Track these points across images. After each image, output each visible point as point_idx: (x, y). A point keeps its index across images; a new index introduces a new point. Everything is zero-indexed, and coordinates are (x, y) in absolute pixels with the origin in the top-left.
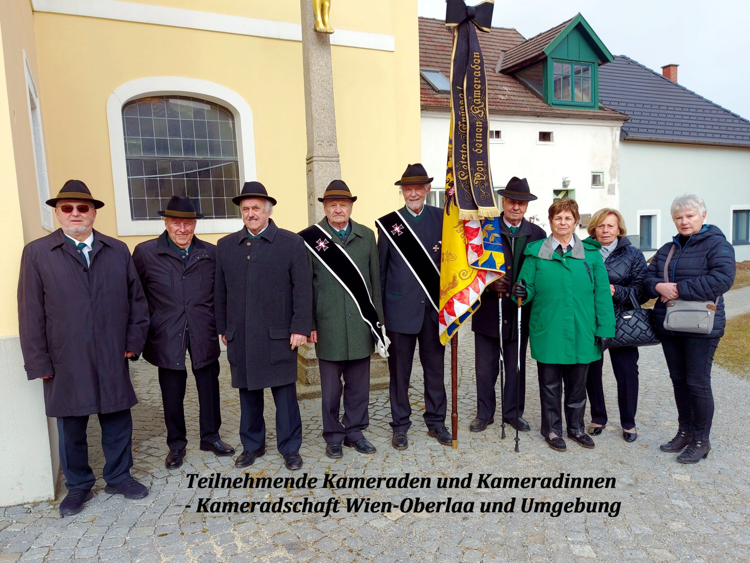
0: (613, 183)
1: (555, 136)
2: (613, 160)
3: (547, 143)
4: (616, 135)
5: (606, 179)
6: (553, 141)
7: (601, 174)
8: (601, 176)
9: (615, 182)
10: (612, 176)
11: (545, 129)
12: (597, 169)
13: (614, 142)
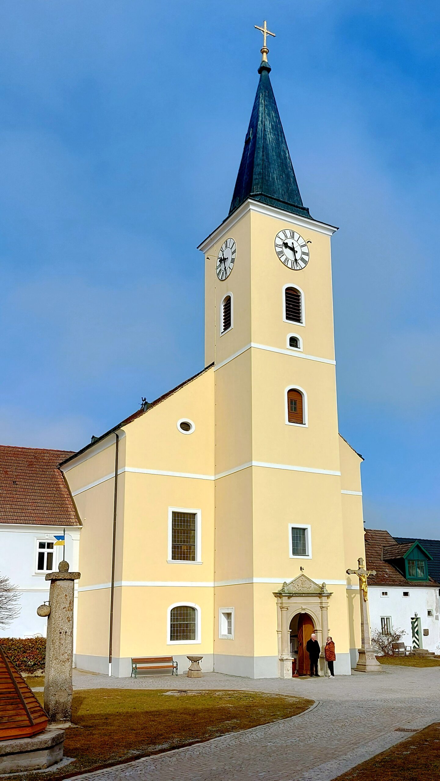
0: (437, 615)
1: (410, 594)
2: (436, 604)
3: (407, 597)
4: (437, 593)
5: (434, 613)
6: (409, 596)
7: (432, 611)
8: (432, 612)
9: (438, 614)
10: (437, 612)
11: (406, 591)
12: (430, 608)
13: (436, 596)
